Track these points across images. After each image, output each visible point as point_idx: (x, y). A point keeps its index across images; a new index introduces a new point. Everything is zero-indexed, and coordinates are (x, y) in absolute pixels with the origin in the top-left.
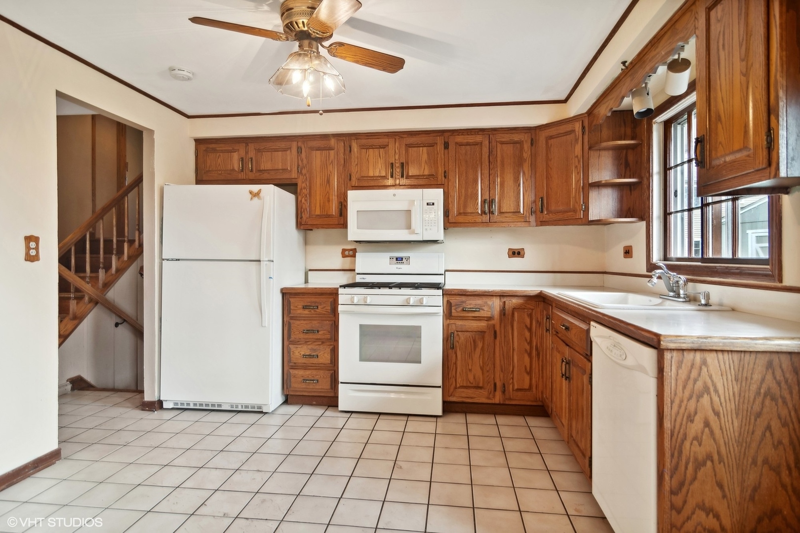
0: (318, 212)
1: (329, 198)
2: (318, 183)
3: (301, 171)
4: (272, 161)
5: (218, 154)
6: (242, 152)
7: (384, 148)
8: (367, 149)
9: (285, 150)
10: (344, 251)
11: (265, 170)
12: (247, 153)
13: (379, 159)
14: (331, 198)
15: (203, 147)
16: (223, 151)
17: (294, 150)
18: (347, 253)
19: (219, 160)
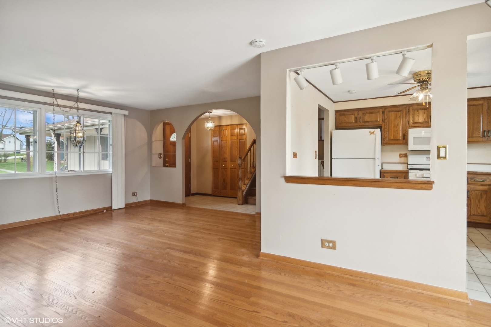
0: (392, 138)
1: (398, 132)
2: (393, 126)
3: (384, 121)
4: (370, 117)
5: (345, 116)
6: (356, 115)
7: (427, 109)
8: (418, 110)
9: (376, 113)
10: (400, 155)
11: (367, 122)
12: (358, 115)
13: (424, 114)
14: (399, 132)
15: (338, 114)
16: (347, 115)
17: (381, 113)
18: (402, 155)
19: (346, 118)
